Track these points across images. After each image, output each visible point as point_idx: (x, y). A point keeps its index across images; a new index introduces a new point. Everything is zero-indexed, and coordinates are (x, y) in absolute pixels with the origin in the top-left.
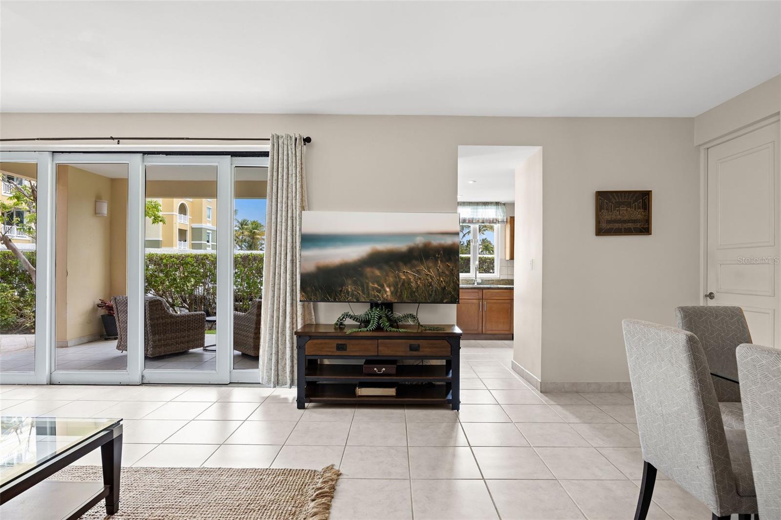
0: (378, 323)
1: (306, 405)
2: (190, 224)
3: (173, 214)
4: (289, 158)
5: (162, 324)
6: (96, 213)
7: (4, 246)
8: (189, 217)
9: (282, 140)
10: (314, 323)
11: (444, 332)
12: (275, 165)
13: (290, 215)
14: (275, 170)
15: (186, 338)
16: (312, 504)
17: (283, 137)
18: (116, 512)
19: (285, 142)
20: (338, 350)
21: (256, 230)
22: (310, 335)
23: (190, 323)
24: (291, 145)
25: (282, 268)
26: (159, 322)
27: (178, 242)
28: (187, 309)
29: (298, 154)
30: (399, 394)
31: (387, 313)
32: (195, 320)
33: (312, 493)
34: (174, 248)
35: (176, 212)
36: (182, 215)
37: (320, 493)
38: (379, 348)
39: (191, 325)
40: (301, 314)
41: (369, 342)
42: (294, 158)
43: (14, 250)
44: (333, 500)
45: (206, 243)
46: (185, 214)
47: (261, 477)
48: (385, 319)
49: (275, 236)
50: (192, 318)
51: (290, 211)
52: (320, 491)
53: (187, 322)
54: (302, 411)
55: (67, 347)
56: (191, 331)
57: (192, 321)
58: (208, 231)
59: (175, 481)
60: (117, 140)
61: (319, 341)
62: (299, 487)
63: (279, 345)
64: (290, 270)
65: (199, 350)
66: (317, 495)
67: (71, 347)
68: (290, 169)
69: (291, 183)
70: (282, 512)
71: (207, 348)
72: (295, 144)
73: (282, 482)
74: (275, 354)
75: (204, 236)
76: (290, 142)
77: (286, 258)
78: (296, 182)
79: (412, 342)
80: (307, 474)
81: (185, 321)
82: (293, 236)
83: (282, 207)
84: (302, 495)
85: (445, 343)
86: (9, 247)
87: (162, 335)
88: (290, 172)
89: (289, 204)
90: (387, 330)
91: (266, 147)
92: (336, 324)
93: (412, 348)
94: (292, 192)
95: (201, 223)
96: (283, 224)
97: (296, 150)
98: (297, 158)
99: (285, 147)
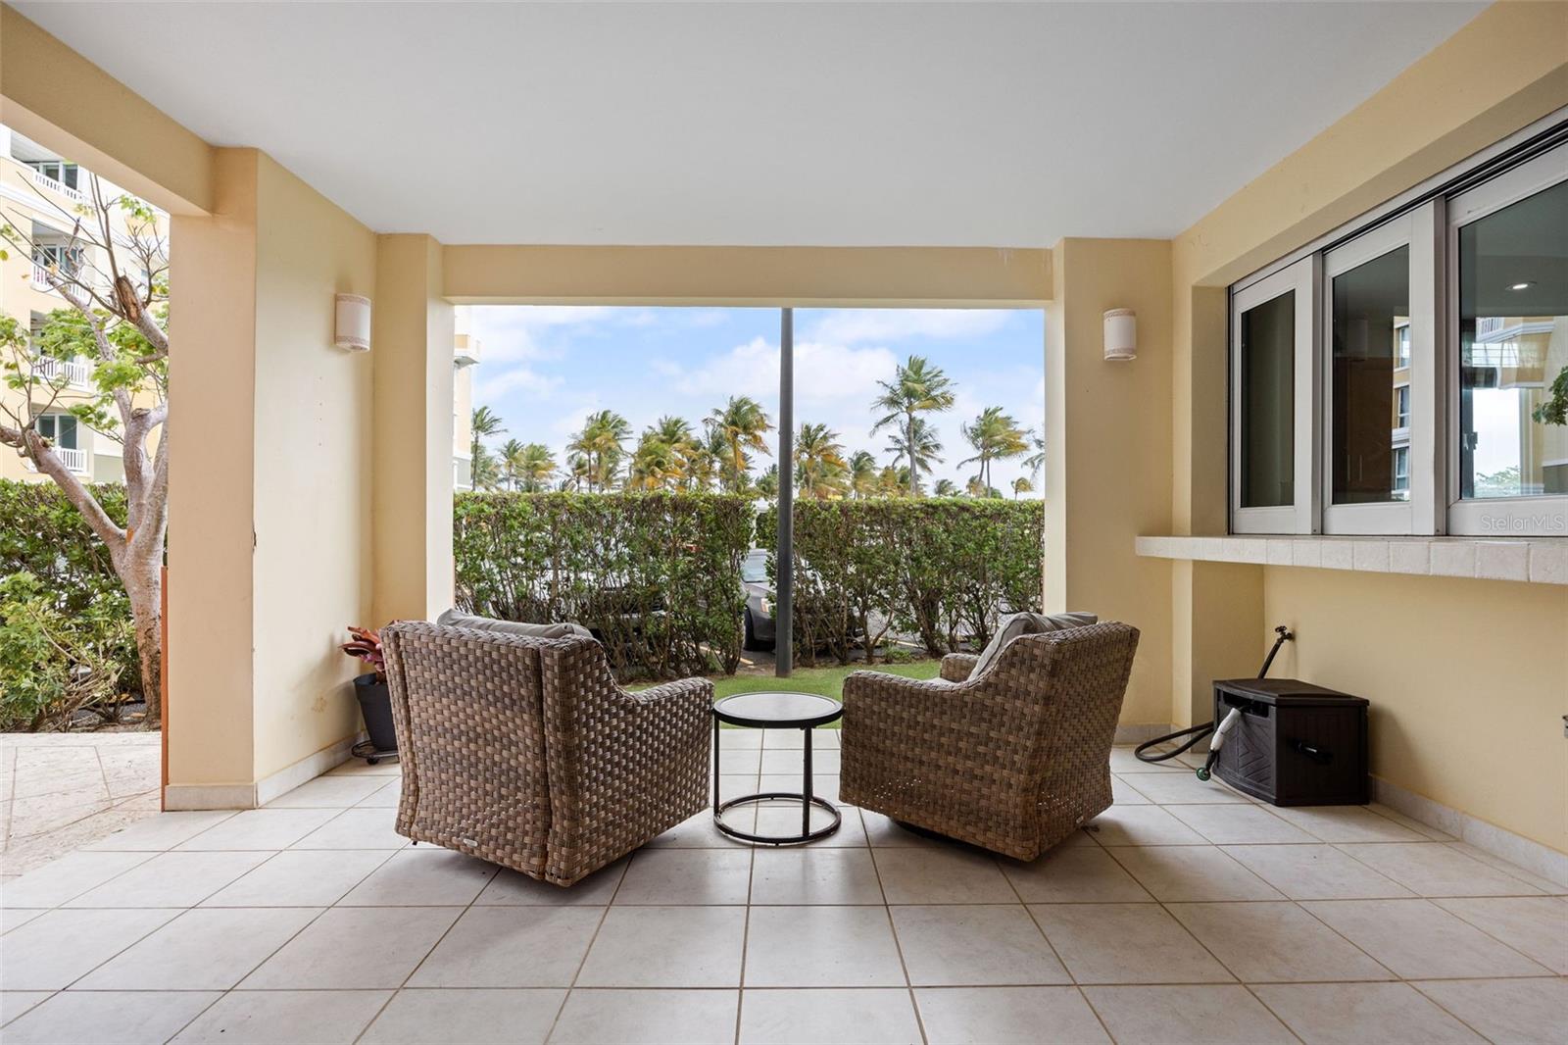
21: (538, 461)
55: (255, 805)
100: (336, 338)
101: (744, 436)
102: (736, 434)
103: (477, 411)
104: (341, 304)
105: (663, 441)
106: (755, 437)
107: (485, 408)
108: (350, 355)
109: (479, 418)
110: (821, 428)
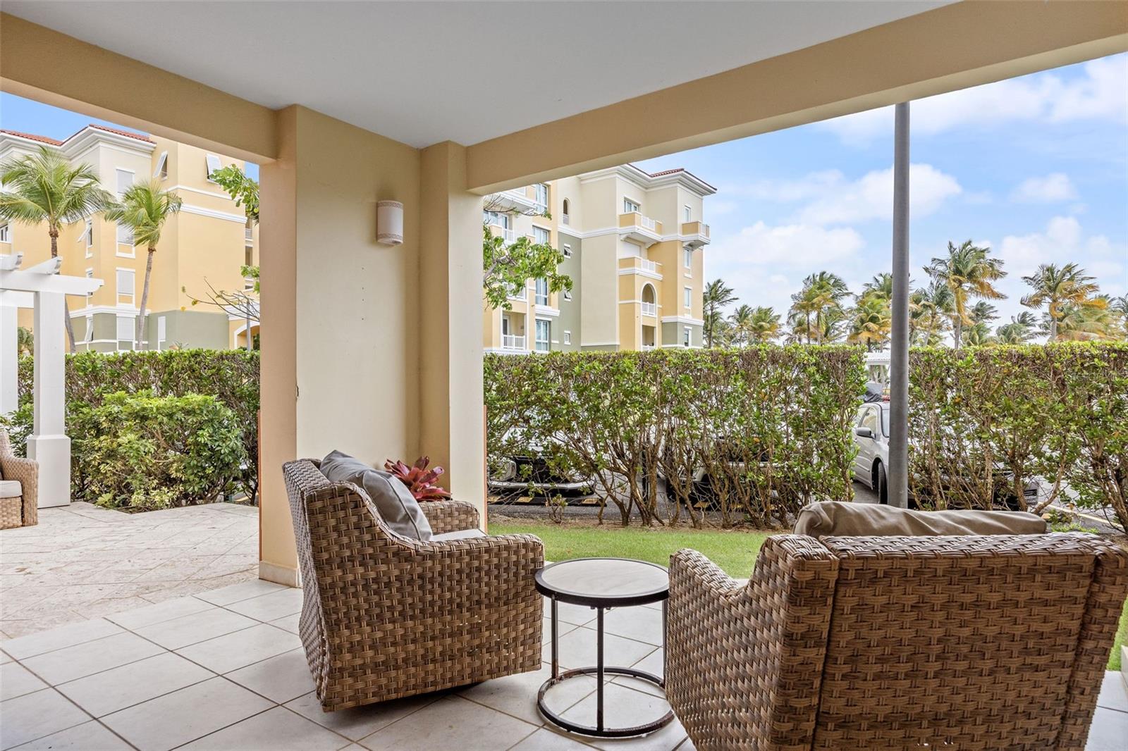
2: (659, 317)
3: (634, 303)
5: (366, 587)
8: (658, 306)
15: (467, 637)
21: (763, 323)
23: (479, 580)
26: (350, 577)
32: (498, 566)
36: (648, 303)
39: (485, 589)
45: (684, 346)
46: (652, 301)
50: (487, 562)
53: (468, 576)
56: (485, 611)
57: (488, 573)
58: (686, 327)
75: (680, 336)
81: (459, 572)
95: (676, 313)
100: (378, 235)
101: (969, 285)
102: (960, 283)
103: (711, 284)
104: (380, 208)
105: (879, 297)
106: (982, 285)
107: (719, 281)
108: (393, 248)
109: (713, 290)
110: (1069, 269)
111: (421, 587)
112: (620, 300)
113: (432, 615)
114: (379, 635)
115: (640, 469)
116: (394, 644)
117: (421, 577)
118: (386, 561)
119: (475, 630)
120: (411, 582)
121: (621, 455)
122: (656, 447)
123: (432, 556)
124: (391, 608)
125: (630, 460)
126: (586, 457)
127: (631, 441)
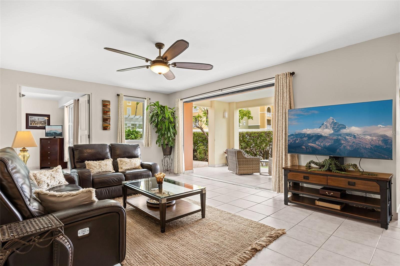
0: (329, 167)
1: (289, 203)
2: (272, 117)
3: (264, 113)
4: (284, 85)
5: (242, 161)
6: (224, 117)
7: (201, 130)
8: (272, 113)
9: (280, 77)
10: (298, 165)
11: (377, 177)
12: (277, 89)
13: (284, 112)
14: (277, 91)
15: (252, 168)
16: (265, 238)
17: (281, 75)
18: (204, 218)
19: (282, 77)
20: (304, 179)
22: (290, 170)
24: (285, 78)
25: (281, 137)
26: (240, 160)
27: (267, 125)
28: (262, 156)
29: (288, 82)
30: (342, 210)
31: (336, 162)
33: (268, 235)
34: (265, 128)
35: (266, 112)
36: (269, 113)
37: (270, 236)
38: (328, 181)
39: (254, 163)
40: (290, 160)
41: (322, 177)
42: (286, 84)
43: (204, 132)
44: (275, 241)
46: (270, 112)
47: (252, 223)
48: (333, 165)
49: (277, 122)
50: (254, 160)
51: (284, 110)
52: (271, 235)
54: (286, 206)
55: (215, 167)
56: (254, 165)
59: (224, 215)
60: (221, 90)
61: (295, 173)
62: (264, 231)
63: (280, 174)
64: (284, 138)
65: (258, 174)
66: (269, 236)
67: (216, 167)
68: (284, 89)
69: (284, 96)
70: (252, 237)
71: (261, 174)
72: (286, 77)
73: (258, 227)
74: (278, 178)
76: (284, 77)
77: (283, 133)
78: (287, 96)
79: (350, 180)
80: (270, 228)
82: (286, 122)
83: (280, 109)
84: (263, 234)
85: (375, 184)
86: (202, 131)
87: (242, 166)
88: (284, 91)
89: (284, 107)
90: (334, 171)
91: (273, 81)
92: (306, 166)
93: (349, 183)
94: (285, 100)
96: (281, 116)
97: (286, 80)
98: (287, 84)
99: (282, 79)
111: (247, 162)
112: (260, 112)
113: (248, 165)
114: (243, 166)
115: (265, 155)
116: (245, 168)
117: (247, 161)
118: (244, 159)
119: (253, 167)
120: (246, 161)
121: (261, 153)
122: (268, 151)
123: (248, 158)
124: (244, 164)
125: (263, 154)
126: (254, 153)
127: (263, 150)
